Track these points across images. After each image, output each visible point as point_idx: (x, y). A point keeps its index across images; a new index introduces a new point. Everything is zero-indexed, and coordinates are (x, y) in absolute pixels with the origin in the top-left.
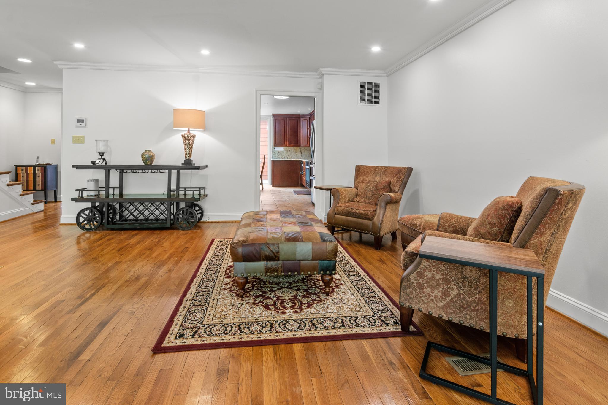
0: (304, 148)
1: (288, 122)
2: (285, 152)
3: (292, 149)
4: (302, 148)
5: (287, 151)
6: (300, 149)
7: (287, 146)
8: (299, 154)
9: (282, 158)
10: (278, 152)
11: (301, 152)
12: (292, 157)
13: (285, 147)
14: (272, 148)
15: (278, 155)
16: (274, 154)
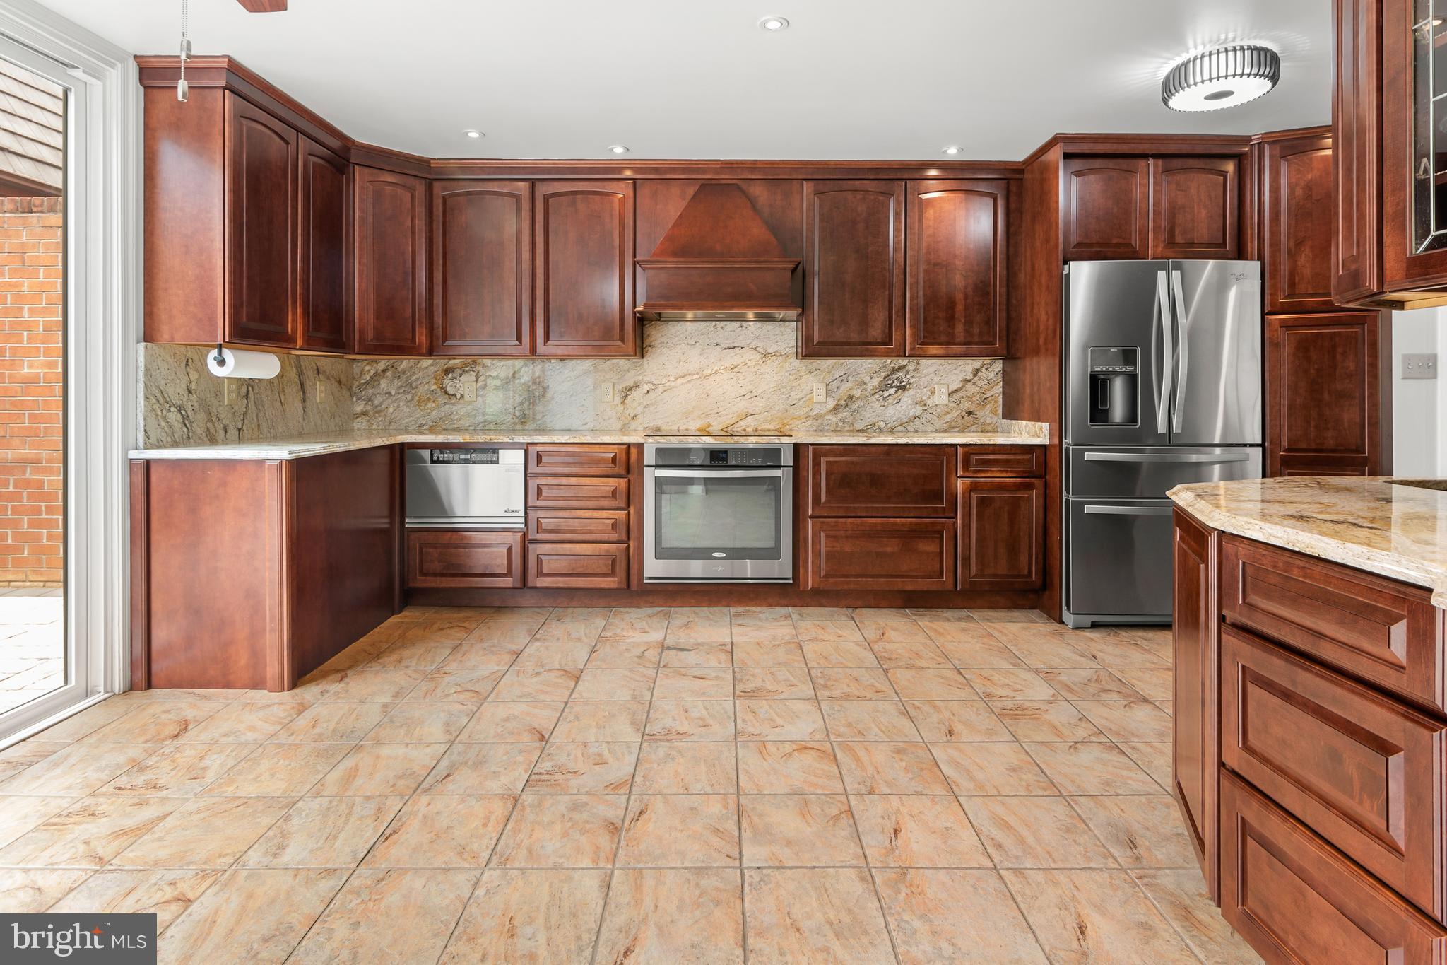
1: (306, 168)
7: (296, 346)
9: (212, 440)
14: (136, 350)
15: (183, 418)
16: (156, 407)
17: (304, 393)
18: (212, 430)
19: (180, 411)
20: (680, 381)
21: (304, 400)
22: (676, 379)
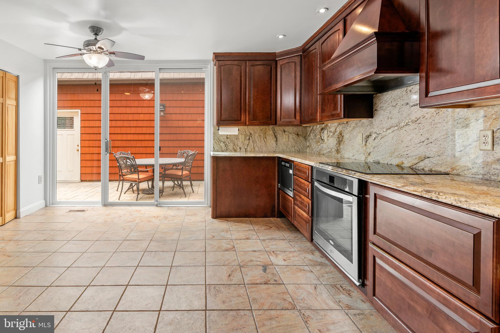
0: (282, 128)
1: (250, 70)
2: (242, 138)
3: (256, 130)
4: (277, 128)
5: (246, 135)
6: (274, 130)
7: (245, 125)
8: (271, 141)
9: (235, 151)
10: (225, 137)
11: (276, 137)
12: (257, 149)
13: (241, 127)
14: (212, 128)
15: (225, 145)
16: (217, 142)
17: (276, 138)
18: (235, 148)
19: (224, 143)
20: (389, 131)
21: (277, 141)
22: (387, 130)
